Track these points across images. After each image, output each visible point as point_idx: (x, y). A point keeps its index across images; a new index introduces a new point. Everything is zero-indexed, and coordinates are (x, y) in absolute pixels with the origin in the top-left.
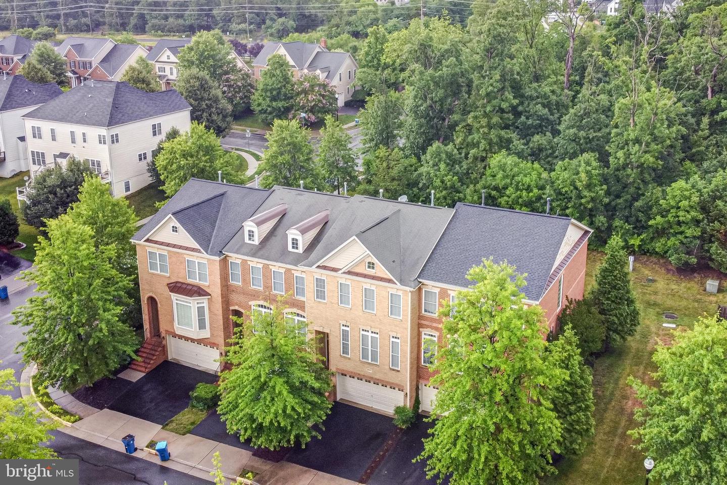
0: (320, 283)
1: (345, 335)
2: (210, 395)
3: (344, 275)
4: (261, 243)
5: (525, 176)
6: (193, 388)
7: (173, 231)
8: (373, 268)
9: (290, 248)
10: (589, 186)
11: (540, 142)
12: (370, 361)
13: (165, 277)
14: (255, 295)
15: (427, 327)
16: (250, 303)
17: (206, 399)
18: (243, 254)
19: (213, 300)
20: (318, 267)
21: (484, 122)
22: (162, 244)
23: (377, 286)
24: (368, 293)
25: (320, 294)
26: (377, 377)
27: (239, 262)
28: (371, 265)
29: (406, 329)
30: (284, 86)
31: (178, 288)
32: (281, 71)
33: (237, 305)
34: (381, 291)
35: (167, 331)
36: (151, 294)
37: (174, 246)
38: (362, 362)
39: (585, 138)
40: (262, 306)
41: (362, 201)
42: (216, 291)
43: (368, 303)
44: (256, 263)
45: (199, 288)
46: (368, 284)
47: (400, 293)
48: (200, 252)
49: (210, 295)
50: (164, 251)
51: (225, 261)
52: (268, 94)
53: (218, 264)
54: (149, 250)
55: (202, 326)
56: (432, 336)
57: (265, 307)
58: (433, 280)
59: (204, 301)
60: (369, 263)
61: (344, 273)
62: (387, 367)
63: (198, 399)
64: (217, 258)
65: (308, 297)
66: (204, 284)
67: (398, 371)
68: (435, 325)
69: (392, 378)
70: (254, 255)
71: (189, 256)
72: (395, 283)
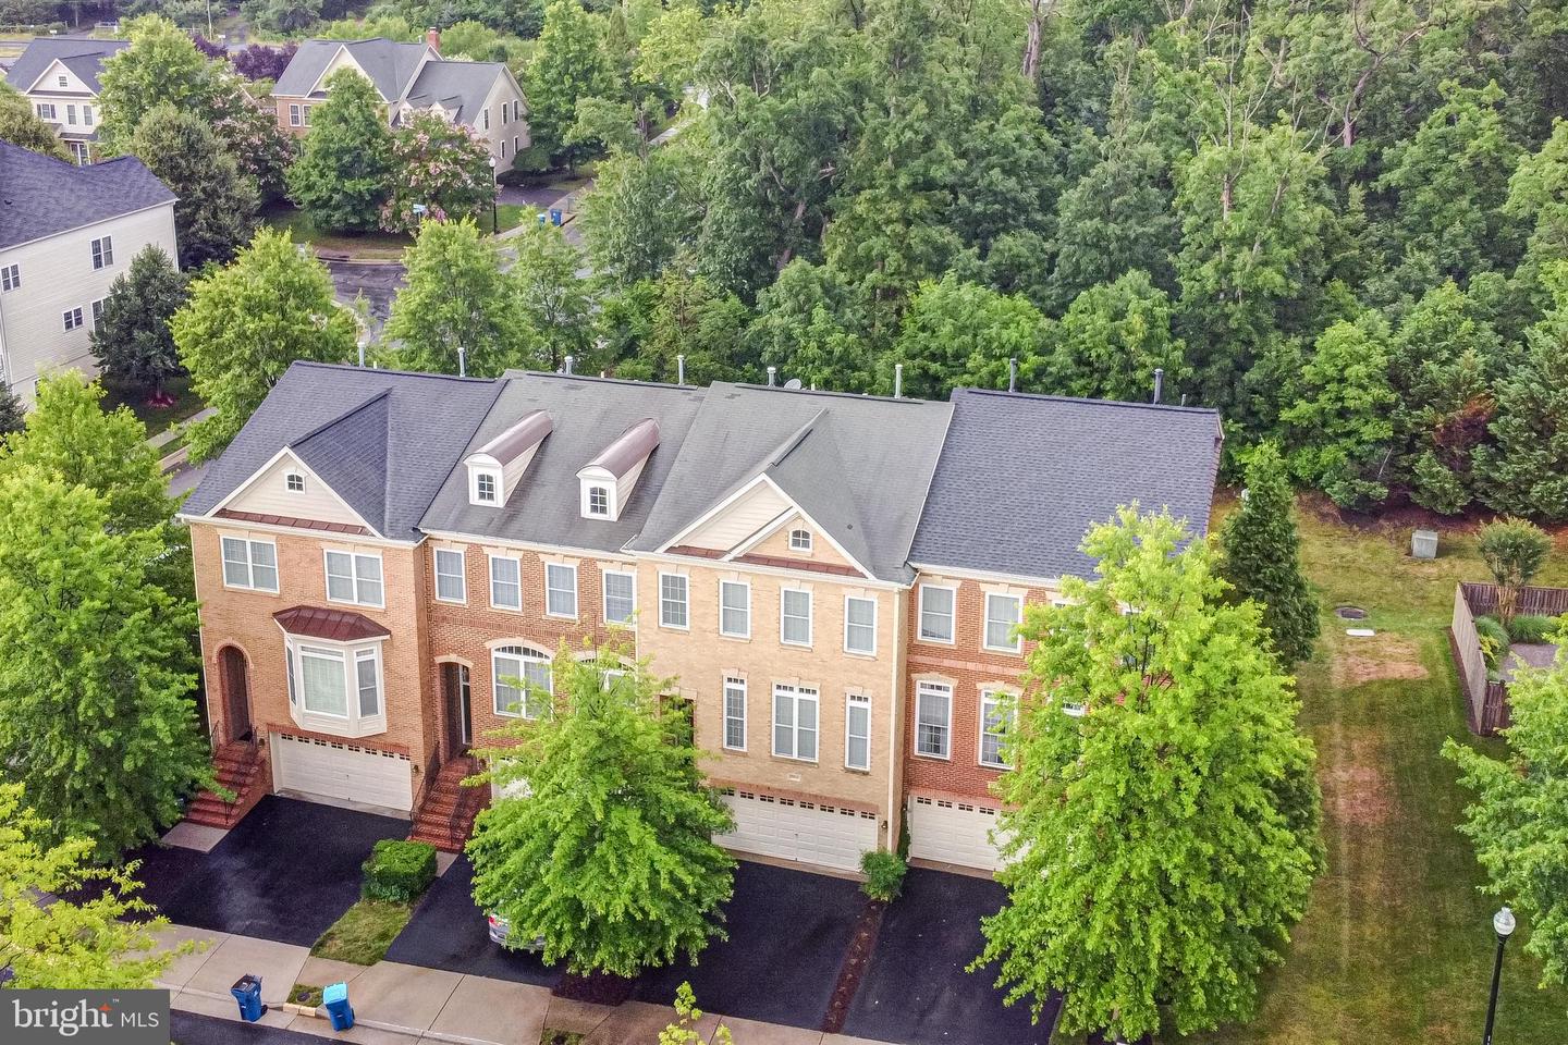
0: (673, 586)
1: (735, 701)
2: (416, 867)
3: (735, 564)
4: (510, 503)
5: (1005, 325)
6: (367, 854)
7: (291, 486)
8: (806, 544)
9: (586, 511)
10: (1149, 343)
11: (1015, 251)
12: (795, 756)
13: (268, 596)
14: (502, 626)
15: (930, 668)
16: (488, 645)
17: (407, 876)
18: (474, 532)
19: (396, 643)
20: (671, 550)
21: (894, 209)
22: (262, 519)
23: (816, 585)
24: (793, 601)
25: (674, 613)
26: (814, 790)
27: (461, 550)
28: (801, 537)
29: (887, 677)
30: (369, 142)
31: (303, 620)
32: (359, 108)
33: (454, 651)
34: (826, 598)
35: (271, 727)
36: (229, 641)
37: (295, 523)
38: (776, 760)
39: (1118, 239)
40: (518, 650)
41: (733, 396)
42: (405, 624)
43: (793, 626)
44: (504, 550)
45: (361, 618)
46: (793, 581)
47: (872, 597)
48: (362, 531)
49: (388, 632)
50: (267, 535)
51: (424, 551)
52: (332, 162)
53: (410, 558)
54: (224, 535)
55: (368, 707)
56: (939, 688)
57: (526, 651)
58: (944, 562)
59: (373, 648)
60: (796, 534)
61: (736, 559)
62: (838, 767)
63: (385, 878)
64: (410, 545)
65: (644, 617)
66: (372, 608)
67: (865, 774)
68: (947, 663)
69: (851, 789)
70: (500, 532)
71: (332, 544)
72: (862, 576)
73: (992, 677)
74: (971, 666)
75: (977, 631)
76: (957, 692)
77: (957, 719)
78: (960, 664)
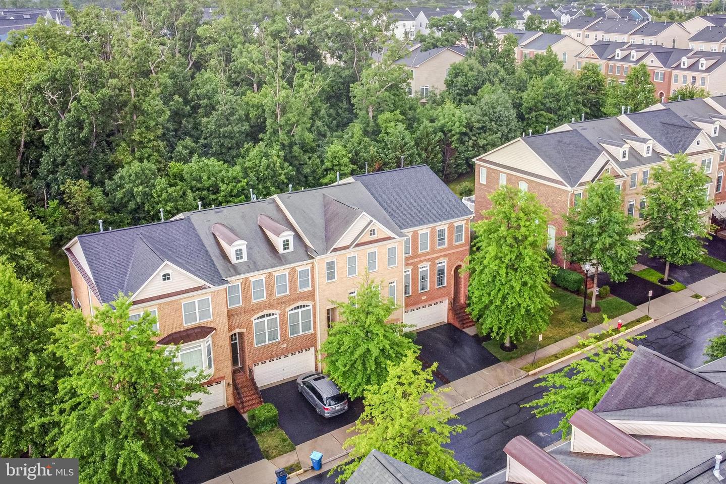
3: (354, 249)
8: (374, 234)
9: (282, 252)
14: (258, 308)
16: (252, 319)
18: (245, 273)
19: (218, 333)
20: (333, 251)
23: (379, 247)
27: (239, 283)
28: (372, 232)
33: (237, 327)
34: (381, 250)
37: (168, 296)
40: (264, 316)
42: (222, 322)
43: (371, 265)
45: (202, 327)
46: (371, 248)
47: (396, 245)
48: (203, 288)
49: (214, 329)
50: (153, 307)
55: (210, 365)
57: (267, 315)
59: (210, 339)
61: (354, 247)
66: (206, 321)
68: (410, 262)
71: (184, 300)
72: (394, 238)
73: (421, 262)
74: (416, 260)
75: (417, 248)
76: (412, 270)
77: (413, 280)
78: (413, 261)
